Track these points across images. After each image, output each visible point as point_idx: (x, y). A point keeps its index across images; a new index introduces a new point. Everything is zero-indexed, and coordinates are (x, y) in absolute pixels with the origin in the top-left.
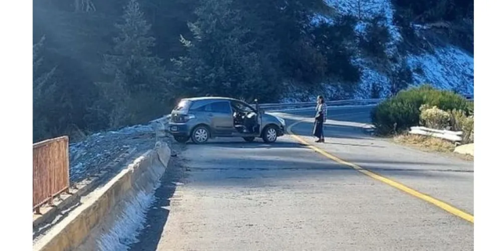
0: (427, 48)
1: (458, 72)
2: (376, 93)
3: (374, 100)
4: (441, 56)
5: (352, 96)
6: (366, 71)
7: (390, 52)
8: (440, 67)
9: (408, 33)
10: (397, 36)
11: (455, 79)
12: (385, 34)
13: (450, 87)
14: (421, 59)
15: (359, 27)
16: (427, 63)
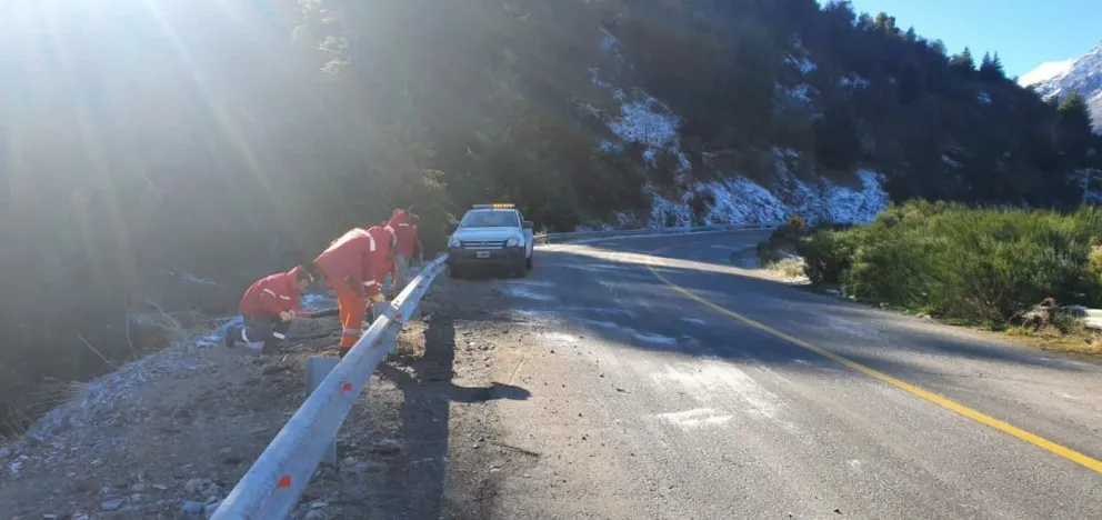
0: (715, 176)
1: (747, 199)
2: (671, 221)
3: (669, 229)
4: (729, 184)
5: (645, 225)
6: (657, 198)
7: (680, 179)
8: (729, 195)
9: (695, 159)
10: (686, 163)
11: (745, 207)
12: (675, 159)
13: (740, 215)
14: (710, 187)
15: (648, 154)
16: (716, 191)
